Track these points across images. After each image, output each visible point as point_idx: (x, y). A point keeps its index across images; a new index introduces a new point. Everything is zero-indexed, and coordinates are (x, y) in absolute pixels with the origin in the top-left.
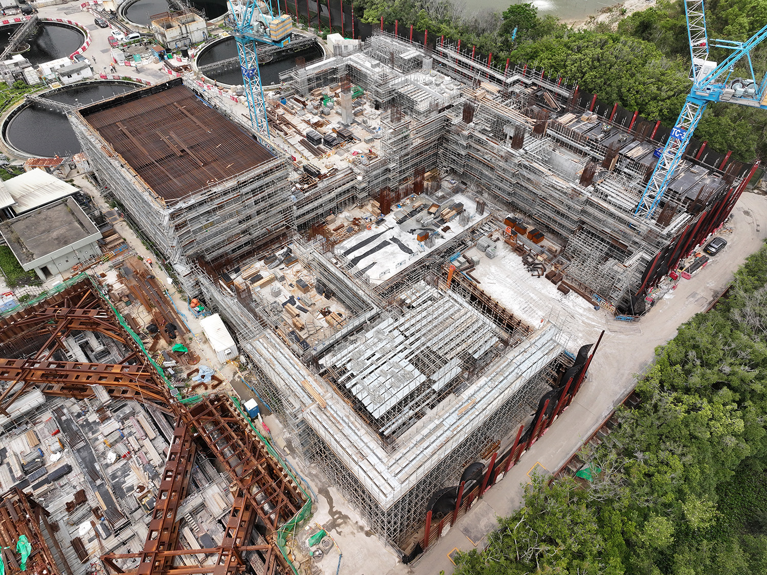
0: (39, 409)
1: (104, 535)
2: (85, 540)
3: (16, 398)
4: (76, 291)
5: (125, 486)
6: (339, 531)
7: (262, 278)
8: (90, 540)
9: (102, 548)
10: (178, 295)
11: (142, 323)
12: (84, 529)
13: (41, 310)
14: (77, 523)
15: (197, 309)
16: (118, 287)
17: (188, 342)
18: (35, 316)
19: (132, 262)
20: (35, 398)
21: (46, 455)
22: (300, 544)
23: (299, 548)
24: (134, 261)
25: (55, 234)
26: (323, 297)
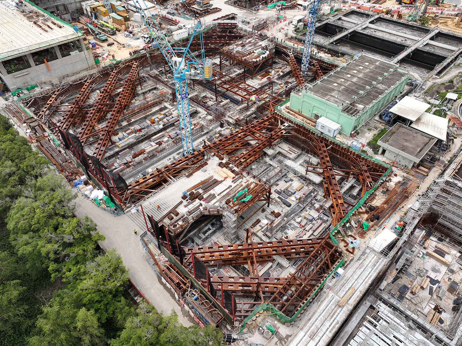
0: (314, 184)
1: (263, 230)
2: (260, 224)
3: (314, 173)
4: (379, 168)
5: (287, 231)
6: (278, 343)
7: (443, 257)
8: (260, 226)
9: (258, 231)
10: (402, 214)
11: (373, 203)
12: (264, 222)
13: (361, 160)
14: (267, 218)
15: (397, 226)
16: (392, 185)
17: (372, 229)
18: (357, 160)
19: (413, 184)
20: (317, 179)
21: (294, 195)
22: (266, 319)
23: (264, 319)
24: (414, 185)
25: (406, 144)
26: (452, 305)
